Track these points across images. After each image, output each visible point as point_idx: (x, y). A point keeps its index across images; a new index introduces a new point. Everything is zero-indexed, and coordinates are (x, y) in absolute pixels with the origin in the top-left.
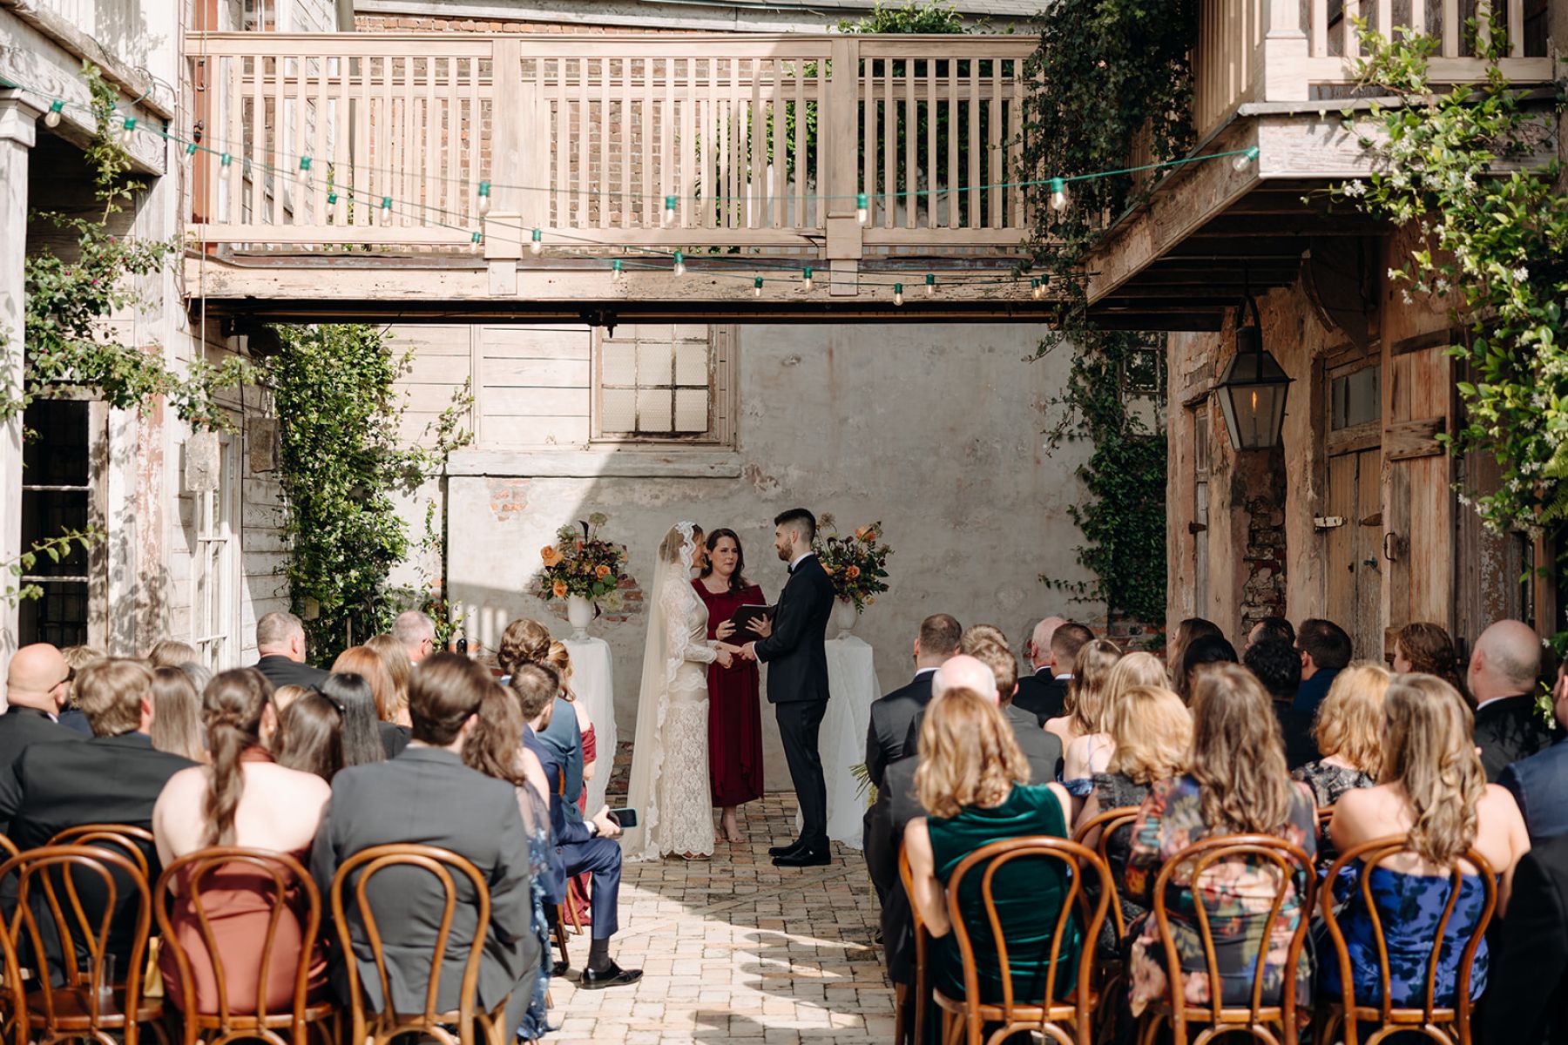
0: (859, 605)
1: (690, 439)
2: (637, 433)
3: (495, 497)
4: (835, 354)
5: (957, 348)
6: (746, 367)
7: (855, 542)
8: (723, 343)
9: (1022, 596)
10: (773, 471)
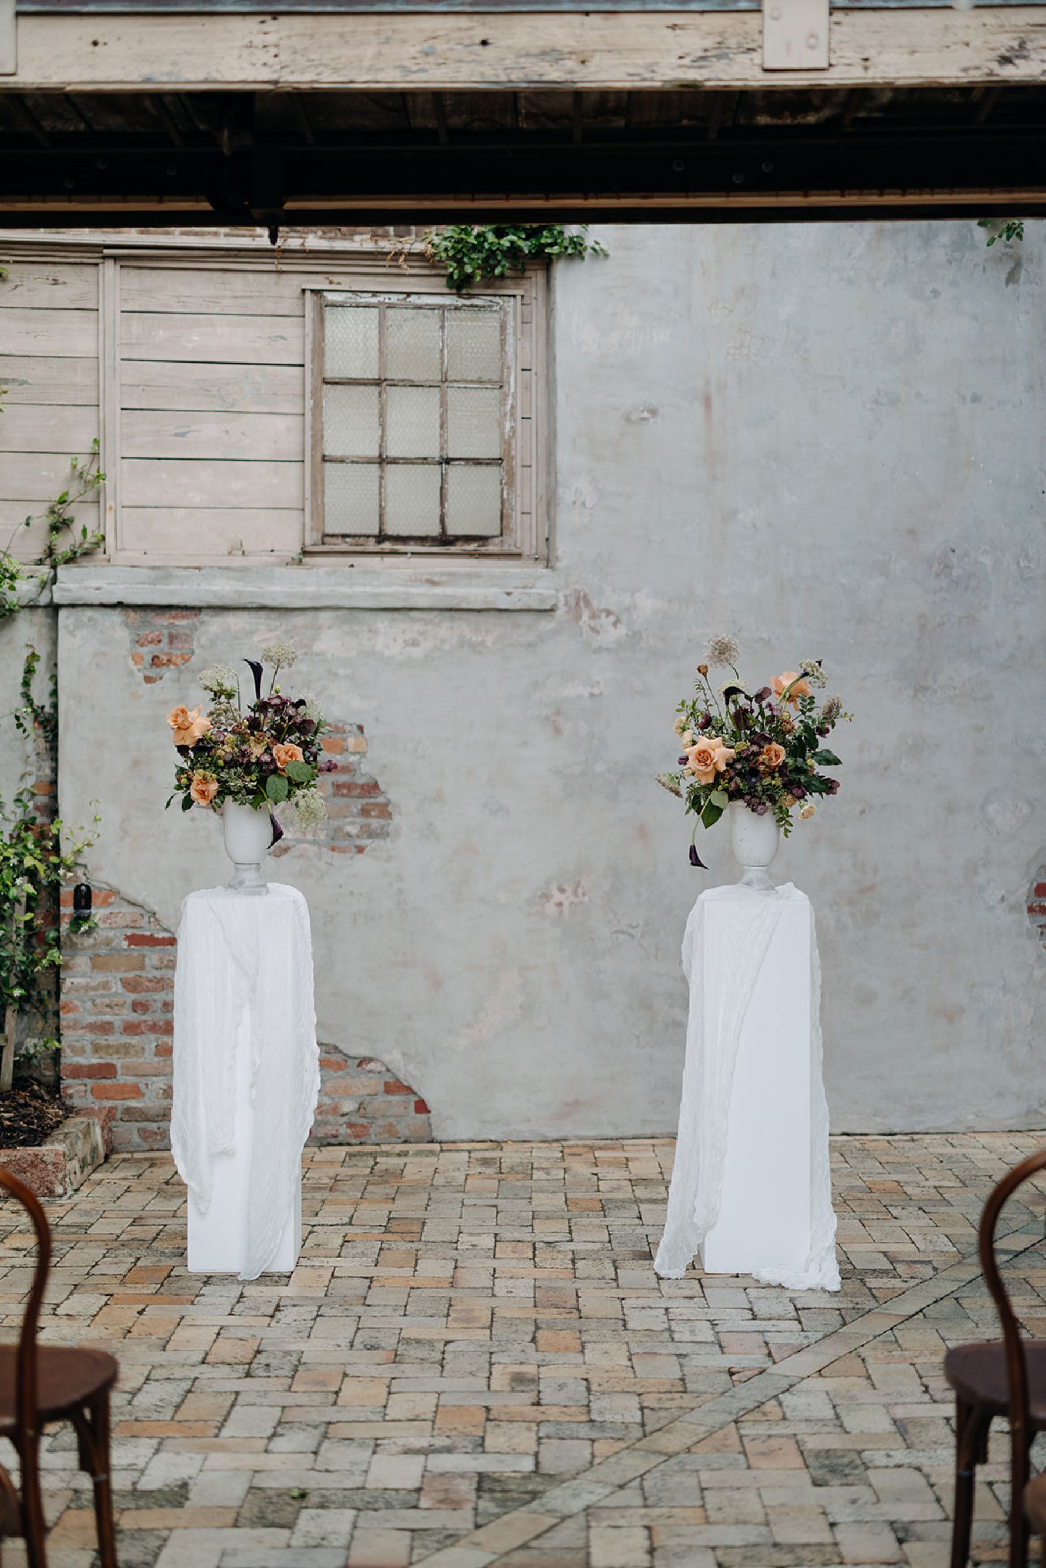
0: (783, 818)
1: (472, 547)
2: (382, 537)
3: (139, 642)
4: (716, 404)
5: (918, 395)
6: (565, 426)
7: (772, 699)
8: (527, 387)
9: (1025, 809)
10: (611, 600)
